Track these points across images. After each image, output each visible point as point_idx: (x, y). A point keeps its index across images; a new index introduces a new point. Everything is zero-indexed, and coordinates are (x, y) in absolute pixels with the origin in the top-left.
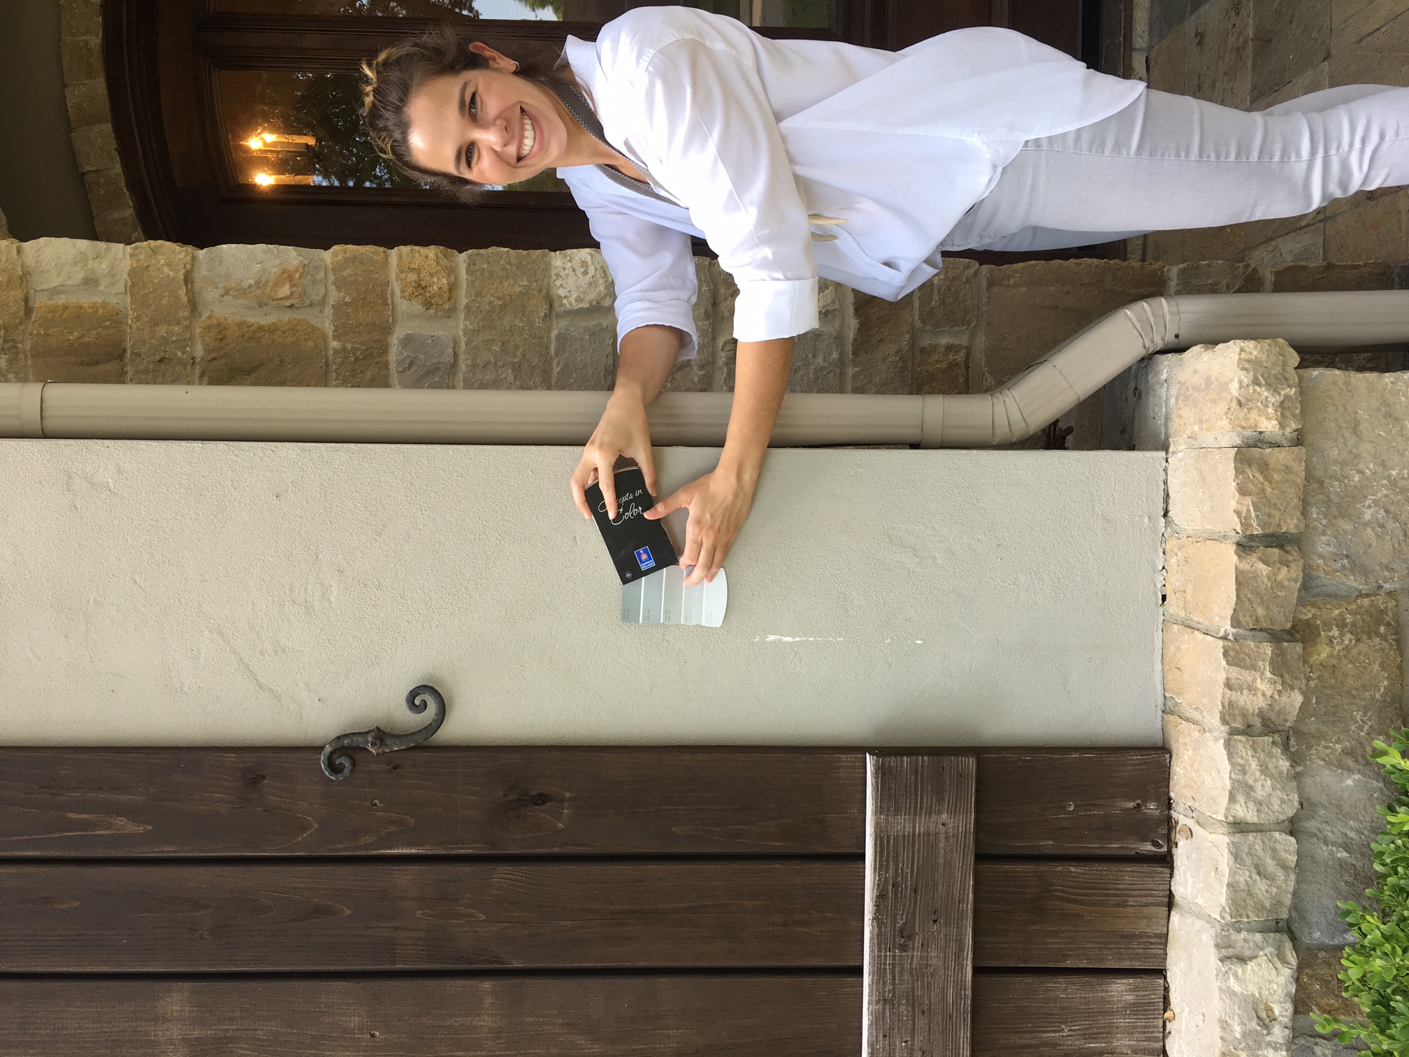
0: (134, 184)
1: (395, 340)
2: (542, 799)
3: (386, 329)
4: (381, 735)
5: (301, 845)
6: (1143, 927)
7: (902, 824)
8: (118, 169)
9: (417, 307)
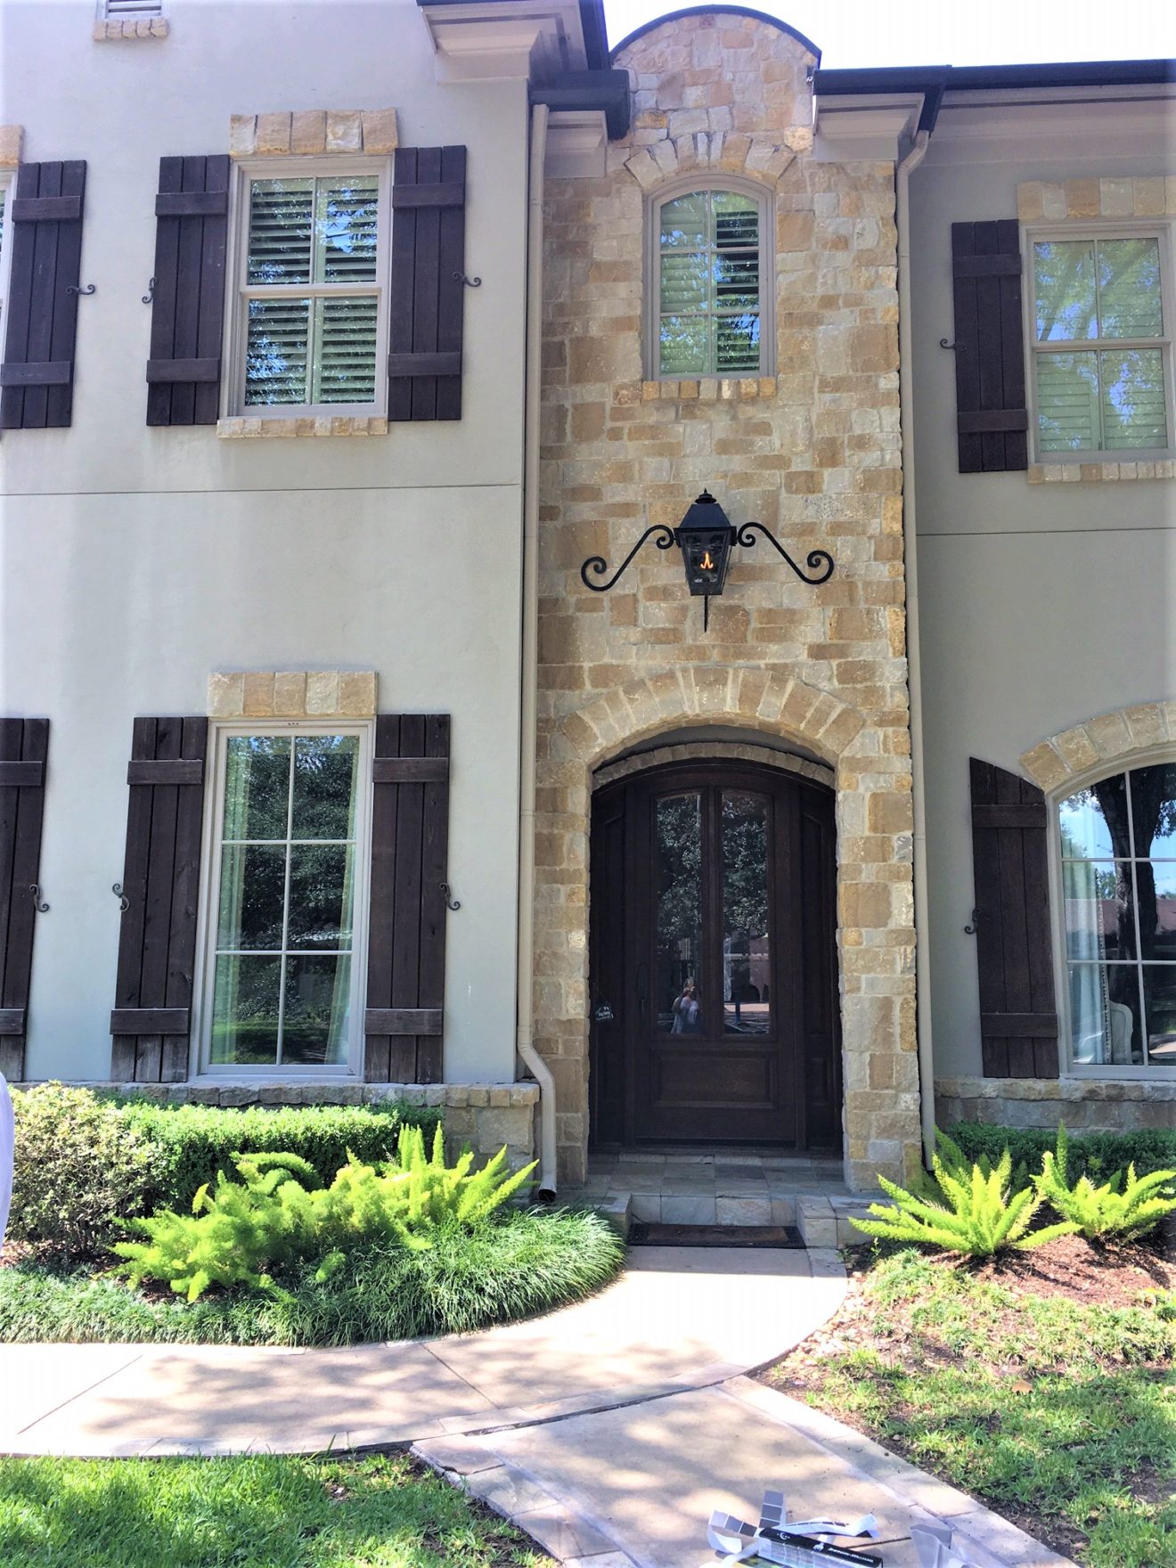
0: (650, 769)
1: (559, 885)
2: (434, 933)
3: (562, 883)
4: (449, 895)
5: (425, 878)
6: (400, 1077)
7: (426, 1017)
8: (656, 764)
9: (569, 892)
